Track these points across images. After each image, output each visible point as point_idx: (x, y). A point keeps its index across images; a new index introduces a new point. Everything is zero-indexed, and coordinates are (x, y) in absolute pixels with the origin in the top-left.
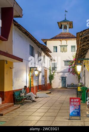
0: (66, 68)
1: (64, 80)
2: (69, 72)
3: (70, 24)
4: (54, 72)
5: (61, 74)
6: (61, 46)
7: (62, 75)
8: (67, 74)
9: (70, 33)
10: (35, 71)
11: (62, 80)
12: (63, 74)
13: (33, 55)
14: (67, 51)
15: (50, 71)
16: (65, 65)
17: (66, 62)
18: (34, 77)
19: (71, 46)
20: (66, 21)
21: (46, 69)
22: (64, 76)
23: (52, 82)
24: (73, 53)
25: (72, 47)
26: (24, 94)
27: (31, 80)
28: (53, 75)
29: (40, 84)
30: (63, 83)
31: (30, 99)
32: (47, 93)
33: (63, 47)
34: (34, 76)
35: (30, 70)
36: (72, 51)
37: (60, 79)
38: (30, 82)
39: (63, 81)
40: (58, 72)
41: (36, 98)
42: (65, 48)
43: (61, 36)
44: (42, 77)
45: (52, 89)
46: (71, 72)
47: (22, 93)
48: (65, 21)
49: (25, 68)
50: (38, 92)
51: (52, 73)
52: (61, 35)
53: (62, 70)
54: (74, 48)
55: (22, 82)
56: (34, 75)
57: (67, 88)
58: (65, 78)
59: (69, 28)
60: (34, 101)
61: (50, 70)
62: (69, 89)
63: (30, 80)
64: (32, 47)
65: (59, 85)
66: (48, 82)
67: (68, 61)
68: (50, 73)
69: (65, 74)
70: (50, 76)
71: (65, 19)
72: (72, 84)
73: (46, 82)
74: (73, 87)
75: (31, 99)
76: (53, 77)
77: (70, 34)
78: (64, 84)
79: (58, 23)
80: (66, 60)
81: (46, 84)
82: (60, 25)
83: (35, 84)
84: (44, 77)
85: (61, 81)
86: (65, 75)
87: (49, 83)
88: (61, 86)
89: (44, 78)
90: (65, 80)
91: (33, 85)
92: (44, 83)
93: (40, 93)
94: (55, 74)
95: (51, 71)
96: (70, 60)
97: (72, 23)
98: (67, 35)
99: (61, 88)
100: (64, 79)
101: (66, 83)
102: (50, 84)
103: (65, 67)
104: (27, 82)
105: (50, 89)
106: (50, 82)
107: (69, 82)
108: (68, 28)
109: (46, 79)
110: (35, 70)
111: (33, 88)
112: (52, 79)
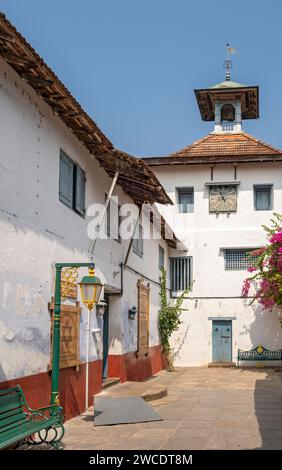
1: (225, 334)
2: (244, 296)
3: (247, 99)
4: (182, 297)
6: (210, 187)
11: (215, 331)
12: (220, 305)
13: (79, 209)
14: (235, 209)
15: (162, 294)
16: (227, 268)
17: (234, 253)
19: (255, 186)
21: (145, 283)
22: (224, 315)
23: (171, 340)
25: (256, 192)
28: (174, 309)
32: (147, 398)
33: (219, 192)
34: (80, 310)
36: (256, 209)
39: (219, 336)
40: (196, 299)
42: (229, 193)
43: (209, 149)
44: (126, 315)
46: (254, 298)
50: (103, 393)
51: (173, 303)
54: (264, 197)
56: (81, 306)
57: (233, 366)
58: (228, 322)
59: (244, 116)
61: (163, 286)
64: (75, 167)
66: (154, 341)
67: (239, 250)
68: (164, 303)
70: (161, 313)
72: (260, 350)
73: (142, 339)
74: (263, 363)
76: (175, 318)
79: (197, 94)
80: (231, 246)
81: (142, 352)
84: (136, 315)
86: (229, 311)
87: (157, 344)
88: (209, 360)
89: (135, 321)
90: (229, 330)
91: (74, 356)
92: (133, 348)
94: (183, 306)
95: (168, 294)
97: (257, 96)
99: (210, 366)
101: (231, 345)
102: (164, 348)
106: (164, 340)
108: (238, 117)
109: (142, 326)
111: (76, 371)
112: (172, 328)
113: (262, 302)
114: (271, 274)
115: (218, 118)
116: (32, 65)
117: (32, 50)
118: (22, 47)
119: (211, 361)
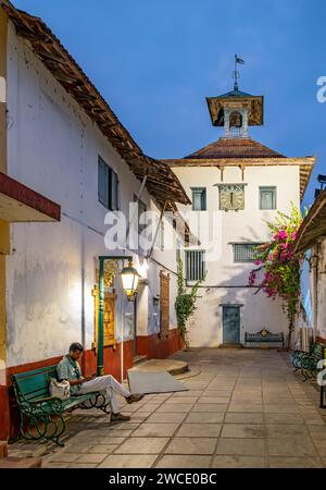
0: (238, 272)
1: (233, 318)
2: (251, 286)
3: (253, 108)
4: (196, 286)
5: (221, 293)
6: (220, 187)
7: (223, 297)
8: (244, 296)
9: (253, 139)
10: (123, 275)
11: (225, 316)
12: (229, 293)
13: (113, 207)
14: (243, 207)
15: (180, 283)
16: (235, 261)
17: (242, 247)
18: (117, 302)
19: (260, 188)
20: (238, 96)
21: (165, 274)
22: (233, 302)
23: (187, 323)
24: (266, 214)
25: (261, 192)
26: (72, 384)
27: (106, 317)
28: (189, 296)
29: (144, 331)
30: (228, 326)
31: (100, 407)
32: (173, 373)
33: (228, 192)
34: (116, 297)
35: (101, 272)
36: (261, 208)
37: (217, 314)
38: (101, 323)
39: (228, 320)
40: (209, 288)
41: (130, 399)
42: (237, 193)
43: (219, 152)
44: (152, 302)
45: (188, 350)
46: (260, 287)
47: (60, 381)
48: (235, 95)
49: (75, 260)
50: (134, 369)
51: (189, 291)
52: (221, 149)
53: (226, 278)
54: (268, 197)
55: (61, 325)
56: (117, 293)
57: (242, 347)
58: (238, 307)
59: (251, 123)
60: (118, 419)
61: (180, 277)
62: (253, 352)
63: (101, 316)
64: (110, 170)
65: (214, 337)
66: (173, 325)
67: (247, 245)
68: (181, 290)
69: (235, 294)
70: (178, 300)
71: (236, 89)
72: (264, 333)
73: (164, 323)
74: (267, 345)
75: (102, 407)
76: (191, 304)
77: (254, 144)
78: (234, 332)
79: (209, 101)
80: (239, 241)
81: (164, 333)
82: (215, 112)
83: (122, 333)
84: (158, 302)
85: (220, 318)
86: (238, 299)
87: (176, 327)
88: (219, 341)
89: (159, 307)
90: (237, 315)
91: (112, 336)
92: (157, 330)
93: (145, 370)
94: (197, 294)
95: (184, 283)
96: (255, 240)
97: (261, 104)
98: (245, 148)
99: (220, 347)
100: (230, 313)
101: (239, 329)
102: (181, 330)
103: (235, 268)
104: (86, 324)
105: (180, 352)
106: (181, 323)
107: (250, 324)
108: (245, 124)
109: (164, 311)
110: (125, 270)
111: (114, 349)
112: (188, 313)
113: (266, 291)
114: (274, 266)
115: (227, 124)
116: (79, 83)
117: (80, 70)
118: (72, 67)
119: (221, 342)
